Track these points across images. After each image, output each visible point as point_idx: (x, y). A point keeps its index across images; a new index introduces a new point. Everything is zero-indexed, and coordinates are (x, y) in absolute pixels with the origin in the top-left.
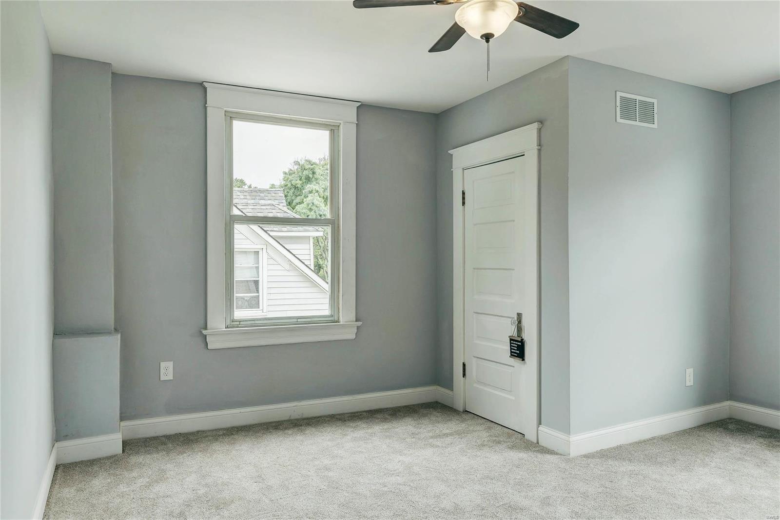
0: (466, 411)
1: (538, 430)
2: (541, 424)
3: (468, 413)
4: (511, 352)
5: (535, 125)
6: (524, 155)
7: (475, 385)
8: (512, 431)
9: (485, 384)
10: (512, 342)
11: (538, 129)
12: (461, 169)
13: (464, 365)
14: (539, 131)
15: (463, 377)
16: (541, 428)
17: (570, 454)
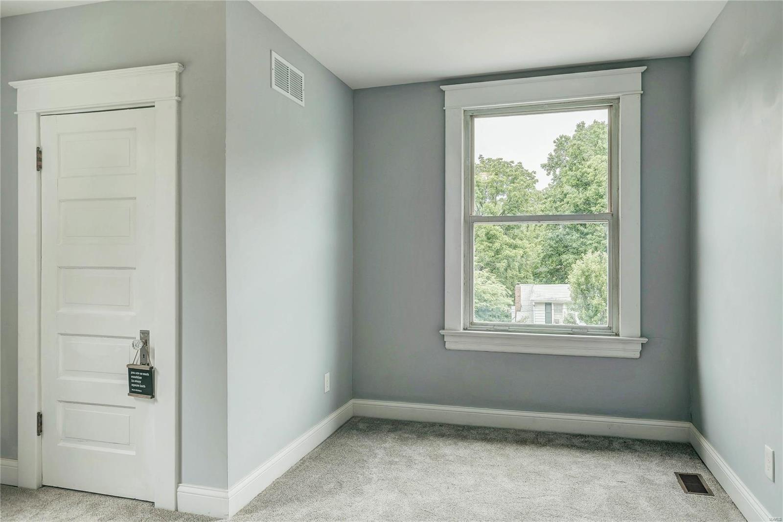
0: (44, 486)
1: (176, 492)
2: (180, 483)
3: (48, 488)
4: (131, 387)
5: (175, 66)
6: (154, 106)
7: (61, 444)
8: (131, 501)
9: (80, 440)
10: (132, 373)
11: (177, 72)
12: (35, 114)
13: (40, 416)
14: (179, 75)
15: (39, 435)
16: (182, 488)
17: (228, 515)
